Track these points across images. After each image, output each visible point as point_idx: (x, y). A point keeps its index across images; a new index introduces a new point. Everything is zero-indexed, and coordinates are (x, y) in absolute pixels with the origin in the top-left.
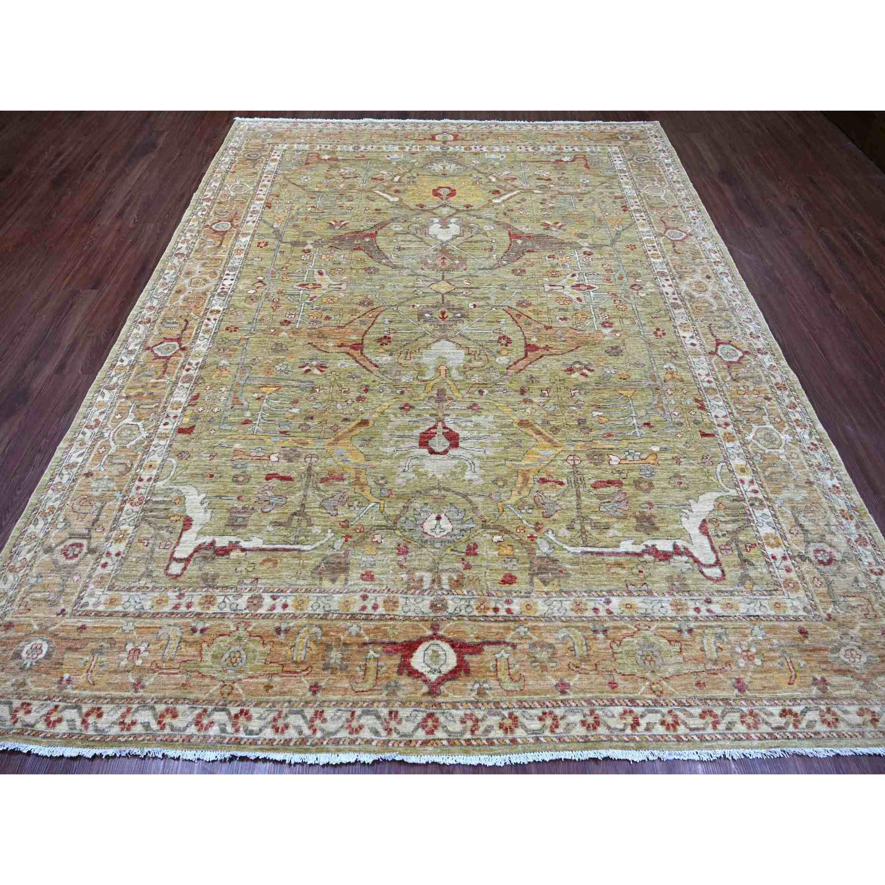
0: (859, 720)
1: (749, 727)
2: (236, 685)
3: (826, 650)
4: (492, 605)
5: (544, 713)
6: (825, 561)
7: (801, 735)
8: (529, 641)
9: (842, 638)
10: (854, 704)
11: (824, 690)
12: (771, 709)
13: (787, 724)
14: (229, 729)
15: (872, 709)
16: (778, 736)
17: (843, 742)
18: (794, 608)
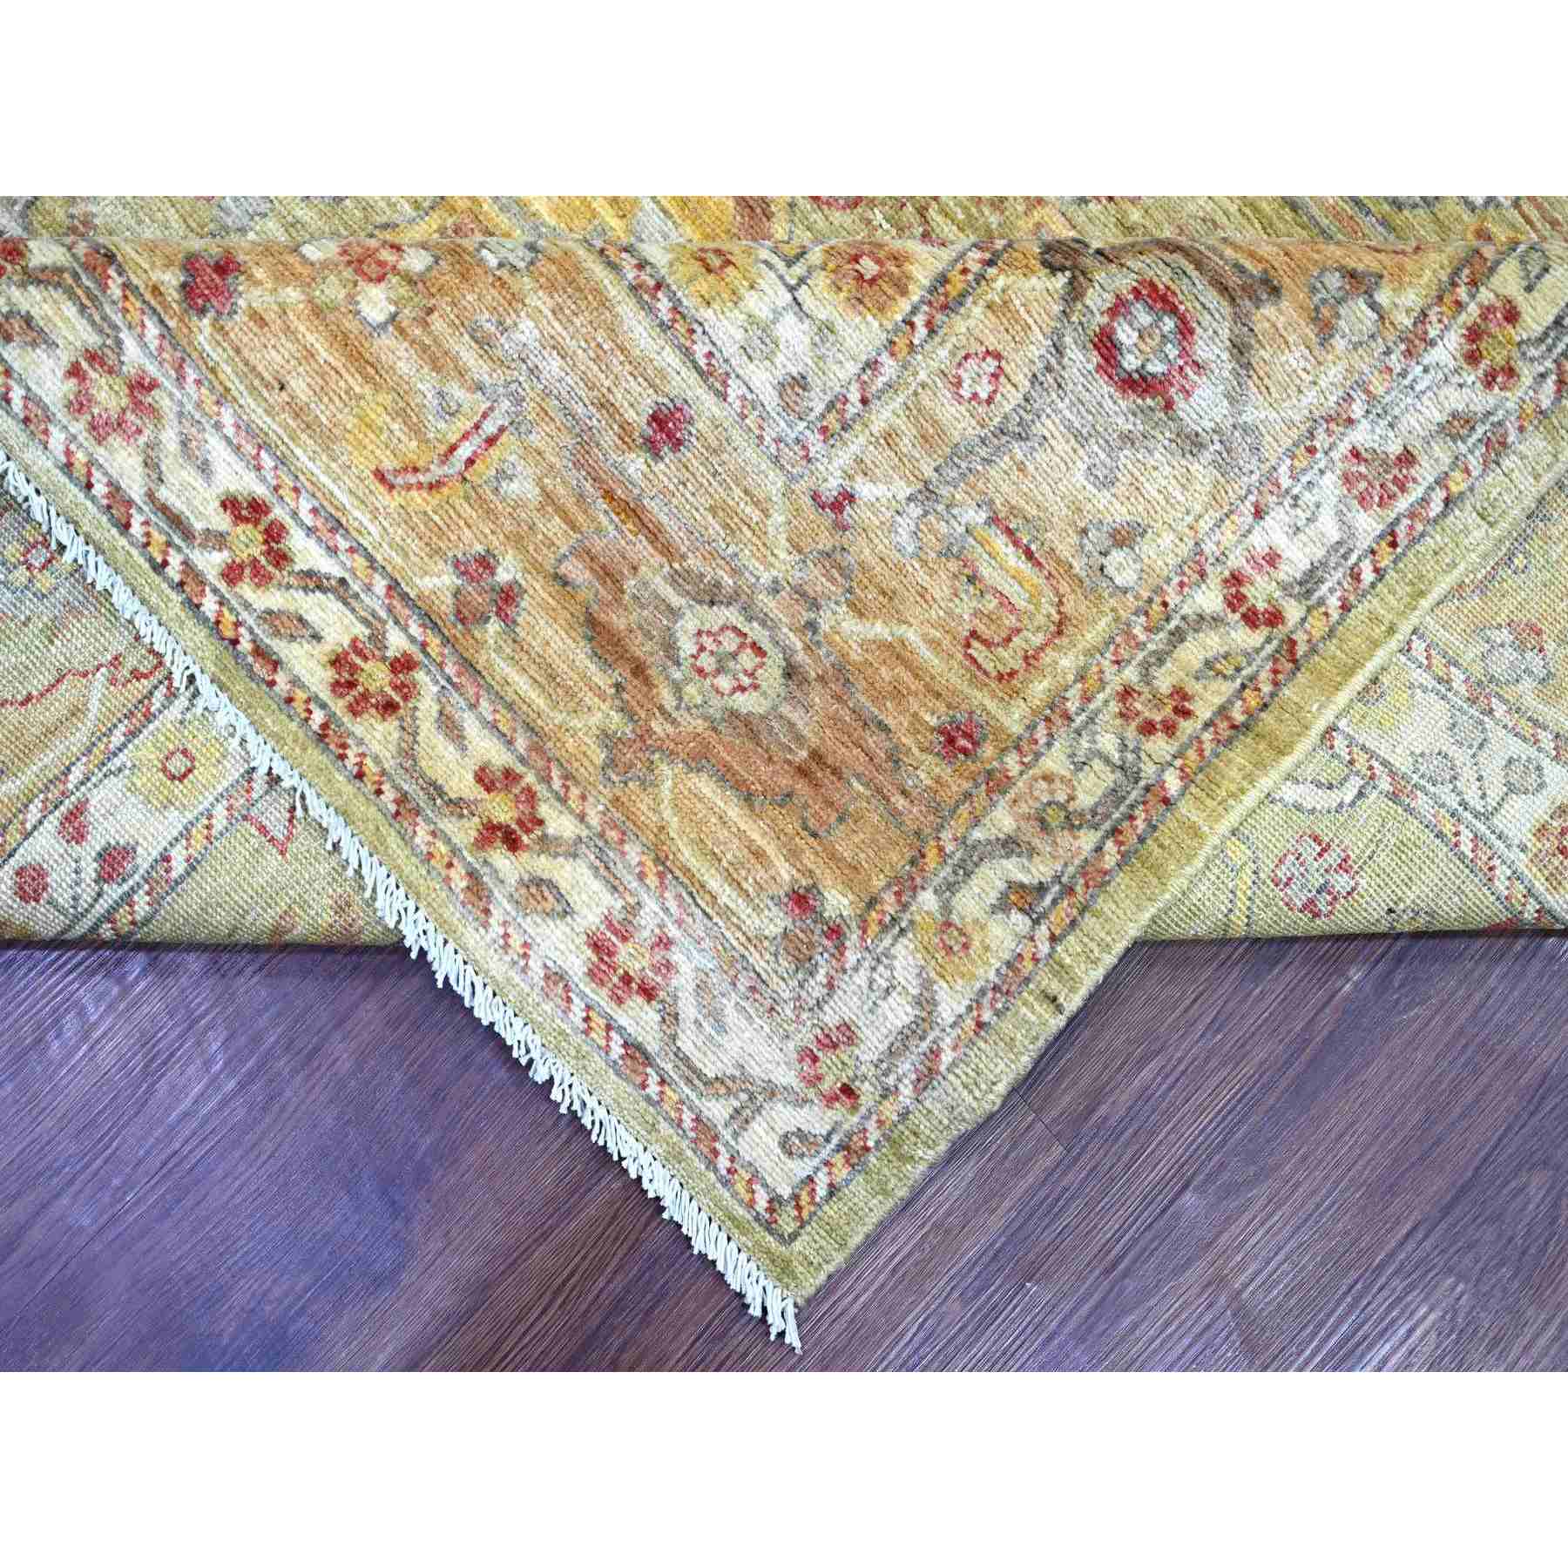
0: (462, 784)
1: (79, 405)
3: (667, 551)
6: (1130, 362)
7: (209, 605)
9: (775, 589)
10: (510, 743)
11: (466, 616)
12: (216, 449)
13: (218, 540)
15: (544, 810)
16: (136, 529)
17: (315, 755)
18: (762, 339)
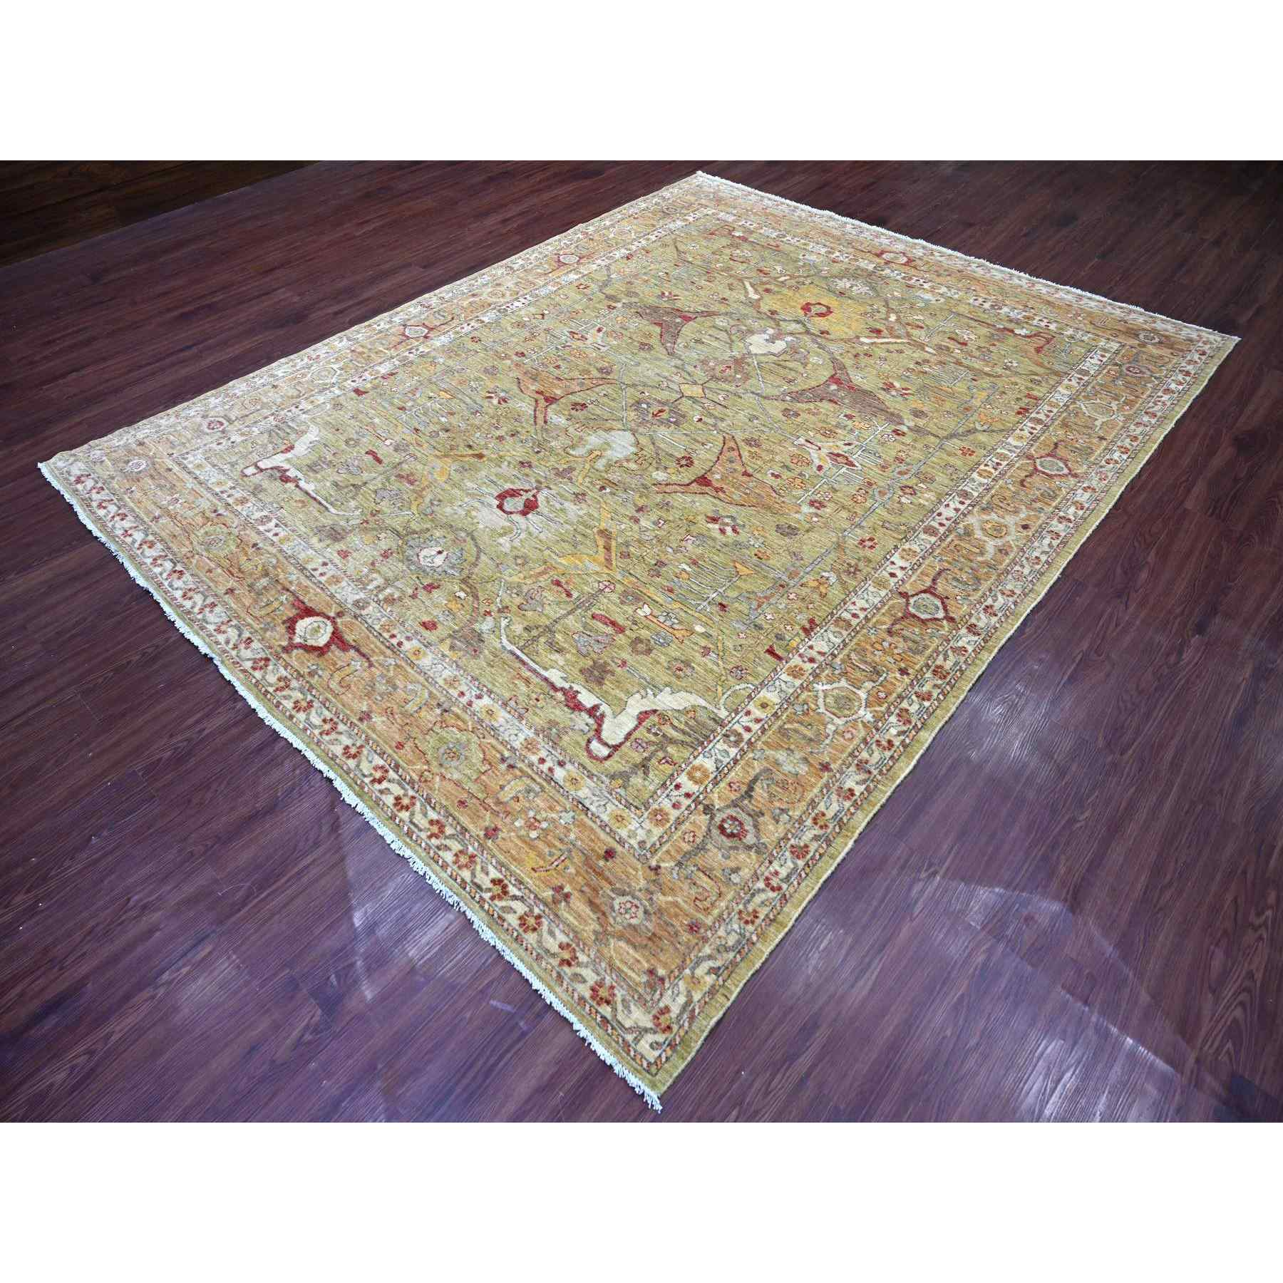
0: (555, 948)
1: (455, 863)
2: (197, 557)
3: (610, 883)
4: (395, 632)
5: (331, 720)
6: (729, 831)
7: (486, 907)
8: (385, 672)
9: (640, 890)
10: (568, 936)
11: (555, 902)
12: (491, 869)
13: (489, 890)
14: (165, 575)
15: (578, 954)
16: (468, 889)
17: (515, 945)
18: (632, 834)
